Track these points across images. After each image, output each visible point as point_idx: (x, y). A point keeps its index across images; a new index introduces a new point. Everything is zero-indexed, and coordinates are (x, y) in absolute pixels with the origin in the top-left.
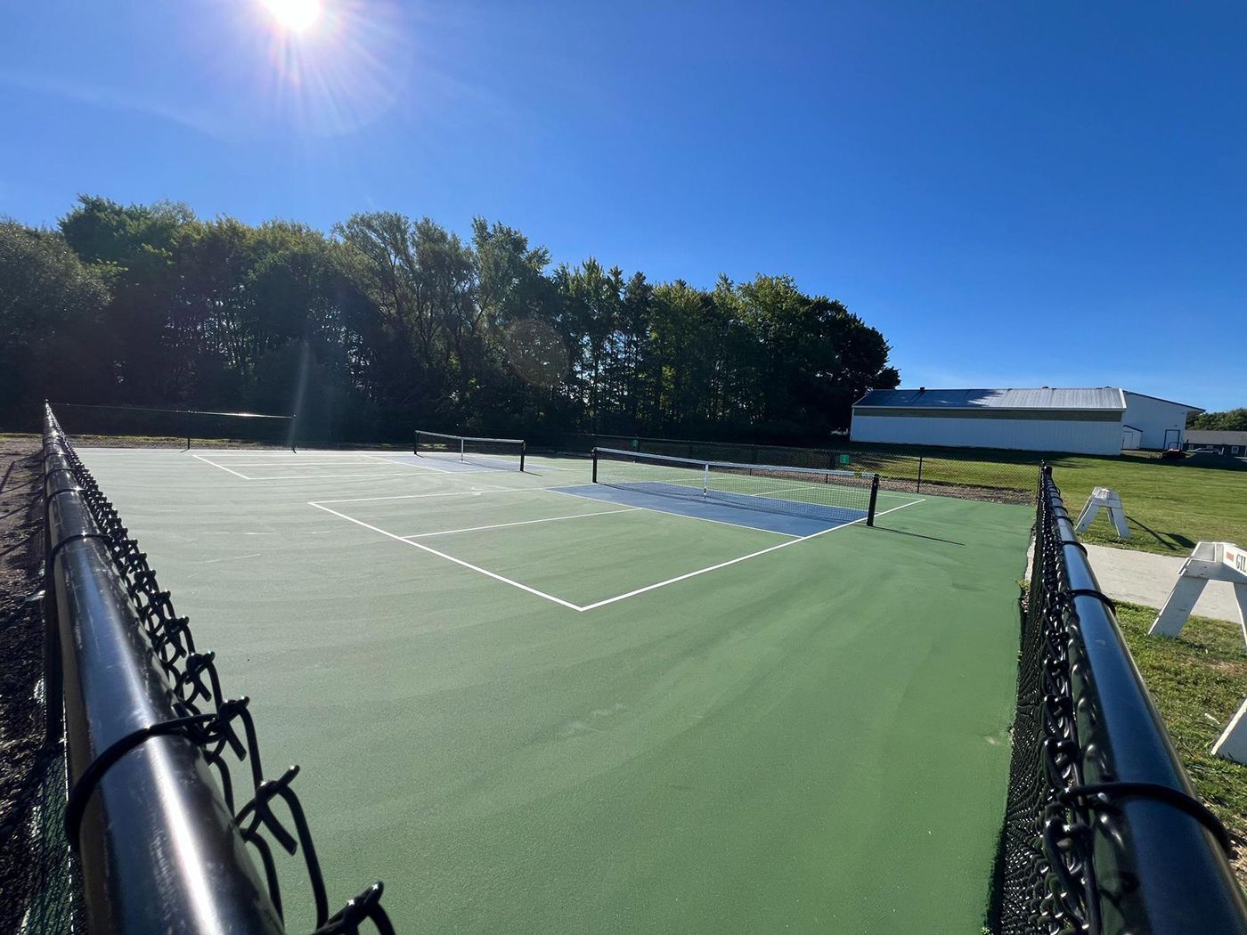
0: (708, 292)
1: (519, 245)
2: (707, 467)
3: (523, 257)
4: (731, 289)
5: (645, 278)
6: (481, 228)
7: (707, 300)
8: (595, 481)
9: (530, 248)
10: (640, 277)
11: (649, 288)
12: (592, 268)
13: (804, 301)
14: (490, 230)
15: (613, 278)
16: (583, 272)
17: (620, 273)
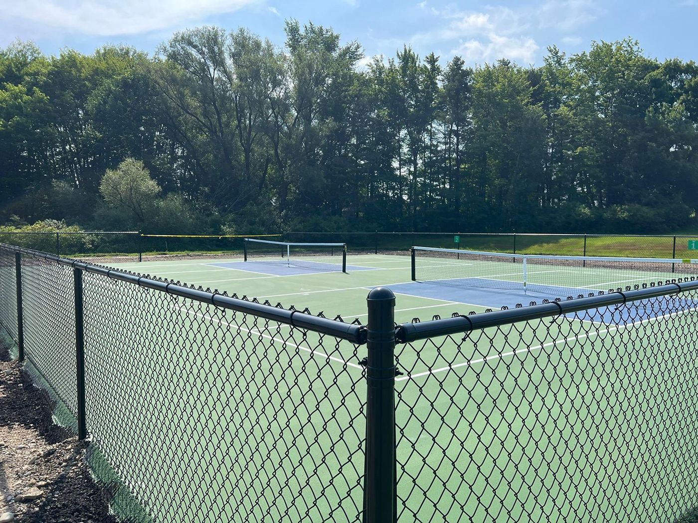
0: (536, 68)
1: (330, 44)
2: (525, 260)
3: (335, 55)
4: (563, 62)
5: (463, 62)
6: (293, 30)
7: (534, 77)
8: (414, 279)
9: (342, 45)
10: (458, 63)
11: (467, 73)
12: (407, 58)
13: (649, 67)
14: (302, 32)
15: (429, 67)
16: (398, 64)
17: (436, 60)
